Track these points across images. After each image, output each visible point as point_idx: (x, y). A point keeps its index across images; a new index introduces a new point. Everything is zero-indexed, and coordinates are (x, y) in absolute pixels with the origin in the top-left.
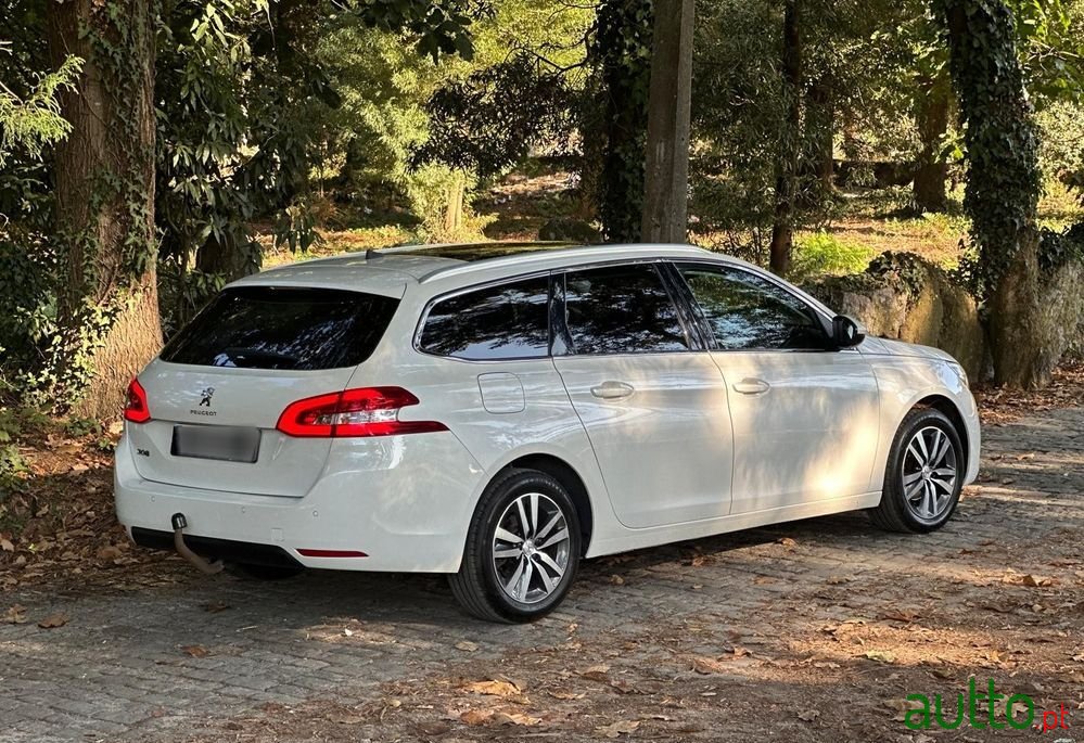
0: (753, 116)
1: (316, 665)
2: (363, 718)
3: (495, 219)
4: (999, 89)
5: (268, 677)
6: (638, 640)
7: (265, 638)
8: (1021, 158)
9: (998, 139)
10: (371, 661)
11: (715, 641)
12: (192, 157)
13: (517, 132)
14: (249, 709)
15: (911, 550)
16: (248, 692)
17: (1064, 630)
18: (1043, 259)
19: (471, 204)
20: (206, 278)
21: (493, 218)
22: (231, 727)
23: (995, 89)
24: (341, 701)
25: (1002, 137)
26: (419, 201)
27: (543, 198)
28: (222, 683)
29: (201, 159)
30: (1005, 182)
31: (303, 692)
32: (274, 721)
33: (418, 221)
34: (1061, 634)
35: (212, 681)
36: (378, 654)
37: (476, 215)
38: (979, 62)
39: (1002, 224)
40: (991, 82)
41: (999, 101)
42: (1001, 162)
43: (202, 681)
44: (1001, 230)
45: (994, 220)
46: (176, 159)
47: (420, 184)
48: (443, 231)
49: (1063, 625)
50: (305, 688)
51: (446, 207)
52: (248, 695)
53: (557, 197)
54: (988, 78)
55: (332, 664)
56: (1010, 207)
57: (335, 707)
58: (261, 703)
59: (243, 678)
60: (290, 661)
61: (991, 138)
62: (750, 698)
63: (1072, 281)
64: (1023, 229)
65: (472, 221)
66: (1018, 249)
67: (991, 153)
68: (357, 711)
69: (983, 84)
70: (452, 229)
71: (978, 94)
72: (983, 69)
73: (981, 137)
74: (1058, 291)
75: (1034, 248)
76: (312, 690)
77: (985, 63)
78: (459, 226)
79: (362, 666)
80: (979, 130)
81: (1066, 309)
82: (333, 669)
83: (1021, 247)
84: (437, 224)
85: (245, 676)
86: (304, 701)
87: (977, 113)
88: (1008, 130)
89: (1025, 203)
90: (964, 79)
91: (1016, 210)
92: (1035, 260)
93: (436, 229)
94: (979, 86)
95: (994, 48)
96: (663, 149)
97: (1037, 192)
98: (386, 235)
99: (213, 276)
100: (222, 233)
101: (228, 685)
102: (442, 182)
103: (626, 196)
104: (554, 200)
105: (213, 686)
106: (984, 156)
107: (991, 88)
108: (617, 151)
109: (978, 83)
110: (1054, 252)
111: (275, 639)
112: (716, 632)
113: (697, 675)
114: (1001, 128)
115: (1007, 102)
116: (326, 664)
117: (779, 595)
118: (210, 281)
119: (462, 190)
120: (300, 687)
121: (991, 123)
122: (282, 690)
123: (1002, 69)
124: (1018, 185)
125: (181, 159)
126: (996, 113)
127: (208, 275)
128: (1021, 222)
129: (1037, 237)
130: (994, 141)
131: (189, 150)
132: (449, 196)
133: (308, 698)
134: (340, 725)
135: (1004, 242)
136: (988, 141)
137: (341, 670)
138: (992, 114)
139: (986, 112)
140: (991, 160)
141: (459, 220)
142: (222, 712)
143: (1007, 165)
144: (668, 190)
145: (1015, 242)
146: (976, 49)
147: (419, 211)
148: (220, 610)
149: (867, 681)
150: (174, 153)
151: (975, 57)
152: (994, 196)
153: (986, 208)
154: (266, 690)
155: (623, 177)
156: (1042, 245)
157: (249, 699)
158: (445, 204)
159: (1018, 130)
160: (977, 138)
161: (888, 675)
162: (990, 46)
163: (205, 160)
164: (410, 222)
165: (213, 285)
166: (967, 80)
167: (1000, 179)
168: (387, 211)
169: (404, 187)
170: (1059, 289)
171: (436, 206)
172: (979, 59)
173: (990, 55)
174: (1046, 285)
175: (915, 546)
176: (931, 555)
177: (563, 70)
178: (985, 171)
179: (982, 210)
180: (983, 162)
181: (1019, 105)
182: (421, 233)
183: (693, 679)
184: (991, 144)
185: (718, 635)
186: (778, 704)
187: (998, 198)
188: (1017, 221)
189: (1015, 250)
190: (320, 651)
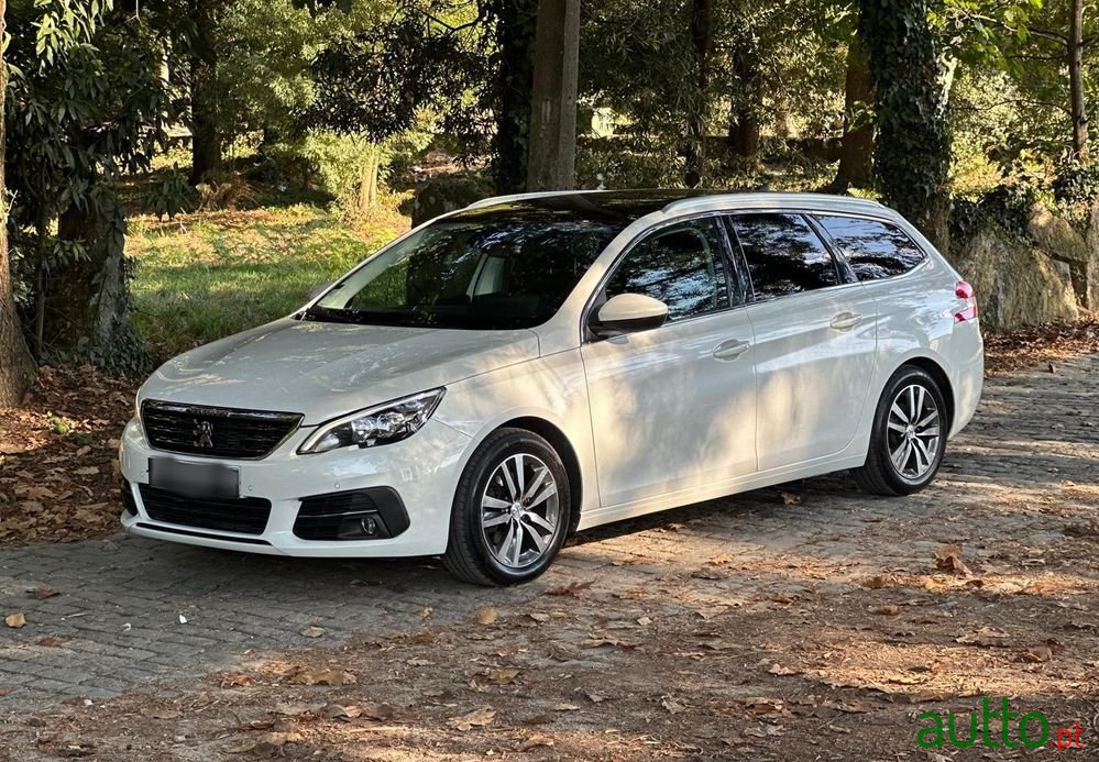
0: (653, 77)
1: (142, 655)
2: (180, 713)
3: (411, 196)
4: (909, 51)
5: (85, 669)
6: (501, 626)
7: (91, 626)
8: (931, 122)
9: (907, 103)
10: (203, 651)
11: (579, 626)
12: (46, 115)
13: (407, 95)
14: (58, 705)
15: (799, 529)
16: (61, 686)
17: (950, 610)
18: (954, 229)
19: (385, 180)
20: (63, 245)
21: (409, 195)
22: (33, 723)
23: (904, 50)
24: (160, 695)
25: (911, 100)
26: (332, 178)
27: (464, 176)
28: (34, 675)
29: (56, 117)
30: (914, 147)
31: (119, 685)
32: (82, 716)
33: (332, 198)
34: (946, 614)
35: (24, 674)
36: (212, 642)
37: (391, 192)
38: (888, 23)
39: (911, 190)
40: (900, 43)
41: (908, 63)
42: (911, 126)
43: (13, 673)
44: (910, 197)
45: (903, 187)
46: (28, 118)
47: (333, 160)
48: (357, 208)
49: (950, 604)
50: (124, 680)
51: (360, 184)
52: (59, 688)
53: (478, 175)
54: (897, 39)
55: (159, 654)
56: (920, 173)
57: (152, 700)
58: (72, 697)
59: (58, 670)
60: (113, 652)
61: (900, 102)
62: (608, 687)
63: (985, 252)
64: (933, 195)
65: (387, 198)
66: (928, 217)
67: (900, 117)
68: (176, 705)
69: (892, 45)
70: (366, 207)
71: (886, 56)
72: (892, 29)
73: (890, 101)
74: (970, 262)
75: (945, 216)
76: (131, 683)
77: (894, 24)
78: (374, 203)
79: (192, 656)
80: (888, 93)
81: (979, 280)
82: (158, 659)
83: (932, 216)
84: (350, 201)
85: (61, 667)
86: (120, 695)
87: (886, 75)
88: (918, 93)
89: (936, 169)
90: (872, 40)
91: (926, 176)
92: (946, 229)
93: (349, 207)
94: (888, 48)
95: (903, 8)
96: (549, 109)
97: (948, 159)
98: (300, 213)
99: (71, 243)
100: (82, 196)
101: (40, 678)
102: (355, 158)
103: (520, 163)
104: (476, 178)
105: (23, 679)
106: (893, 120)
107: (900, 49)
108: (510, 115)
109: (886, 44)
110: (966, 222)
111: (101, 628)
112: (580, 616)
113: (553, 662)
114: (909, 91)
115: (917, 64)
116: (152, 654)
117: (654, 576)
118: (67, 248)
119: (376, 166)
120: (118, 679)
121: (900, 87)
122: (97, 683)
123: (911, 29)
124: (928, 151)
125: (34, 118)
126: (905, 75)
127: (65, 242)
128: (932, 189)
129: (947, 206)
130: (903, 104)
131: (44, 108)
132: (363, 173)
133: (124, 692)
134: (153, 721)
135: (914, 210)
136: (898, 105)
137: (168, 660)
138: (901, 76)
139: (895, 74)
140: (901, 125)
141: (374, 196)
142: (28, 707)
143: (917, 131)
144: (555, 151)
145: (925, 209)
146: (884, 9)
147: (332, 187)
148: (48, 597)
149: (735, 667)
150: (27, 111)
151: (883, 19)
152: (904, 162)
153: (896, 175)
154: (81, 683)
155: (517, 142)
156: (954, 214)
157: (60, 693)
158: (359, 180)
159: (928, 93)
160: (886, 102)
161: (759, 660)
162: (899, 6)
163: (60, 118)
164: (323, 199)
165: (71, 251)
166: (876, 41)
167: (909, 144)
168: (302, 190)
169: (316, 163)
170: (972, 260)
171: (349, 184)
172: (888, 19)
173: (899, 15)
174: (958, 255)
175: (804, 524)
176: (820, 533)
177: (454, 30)
178: (894, 135)
179: (892, 177)
180: (892, 128)
181: (930, 67)
182: (334, 210)
183: (549, 667)
184: (901, 109)
185: (582, 619)
186: (636, 693)
187: (908, 164)
188: (927, 187)
189: (925, 219)
190: (149, 641)
